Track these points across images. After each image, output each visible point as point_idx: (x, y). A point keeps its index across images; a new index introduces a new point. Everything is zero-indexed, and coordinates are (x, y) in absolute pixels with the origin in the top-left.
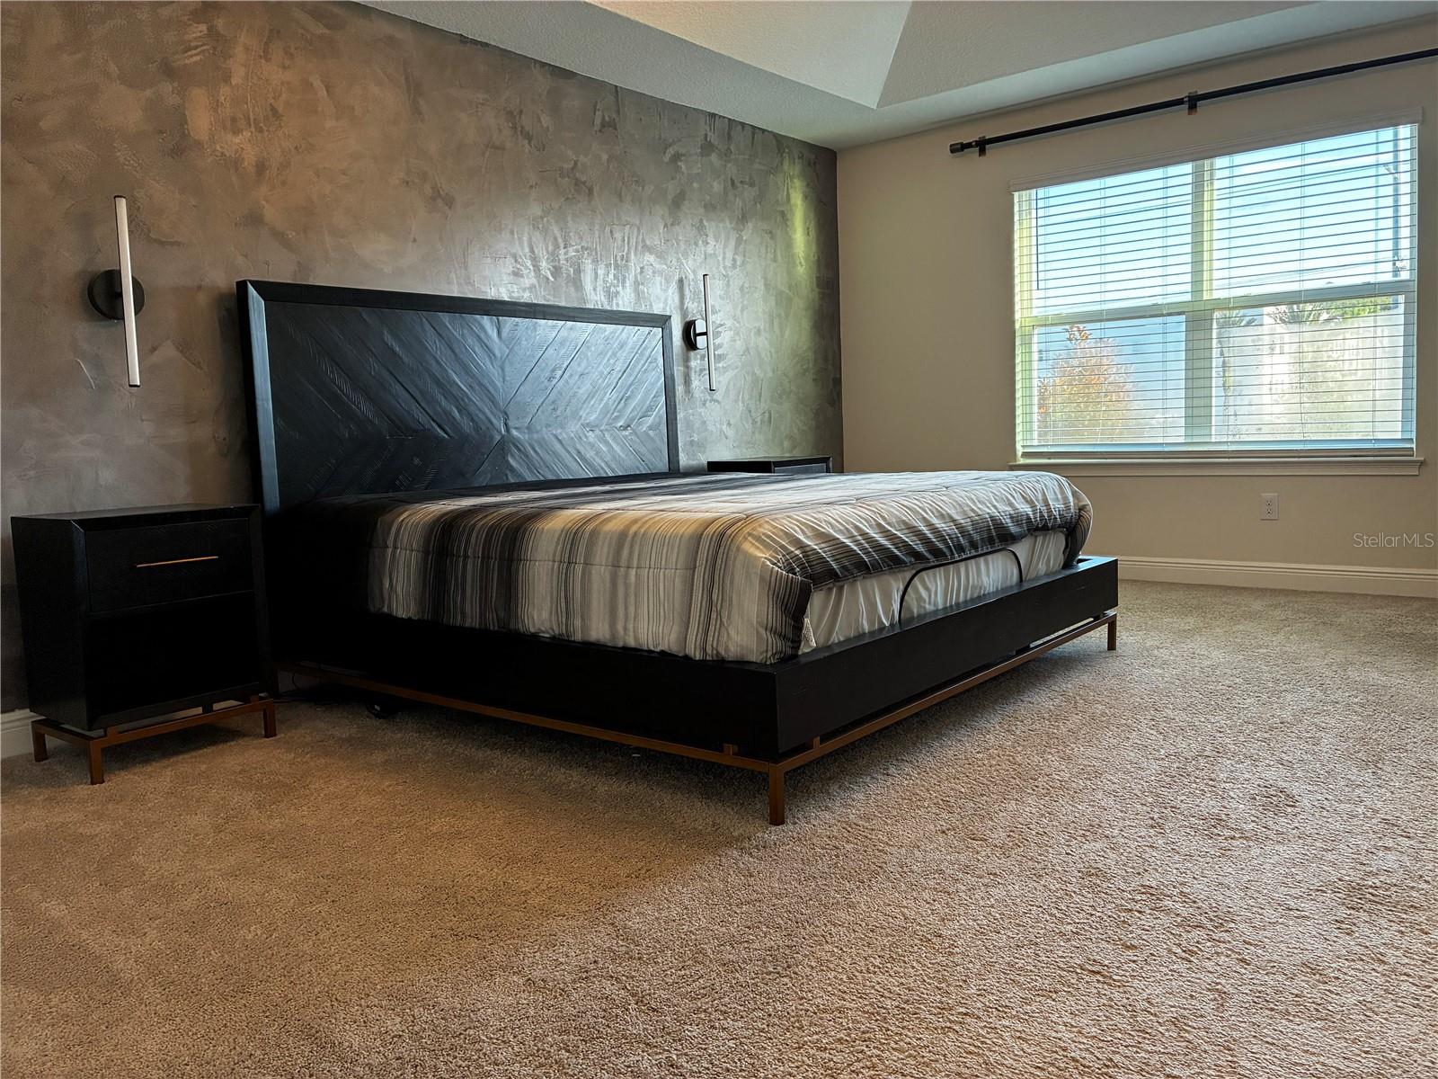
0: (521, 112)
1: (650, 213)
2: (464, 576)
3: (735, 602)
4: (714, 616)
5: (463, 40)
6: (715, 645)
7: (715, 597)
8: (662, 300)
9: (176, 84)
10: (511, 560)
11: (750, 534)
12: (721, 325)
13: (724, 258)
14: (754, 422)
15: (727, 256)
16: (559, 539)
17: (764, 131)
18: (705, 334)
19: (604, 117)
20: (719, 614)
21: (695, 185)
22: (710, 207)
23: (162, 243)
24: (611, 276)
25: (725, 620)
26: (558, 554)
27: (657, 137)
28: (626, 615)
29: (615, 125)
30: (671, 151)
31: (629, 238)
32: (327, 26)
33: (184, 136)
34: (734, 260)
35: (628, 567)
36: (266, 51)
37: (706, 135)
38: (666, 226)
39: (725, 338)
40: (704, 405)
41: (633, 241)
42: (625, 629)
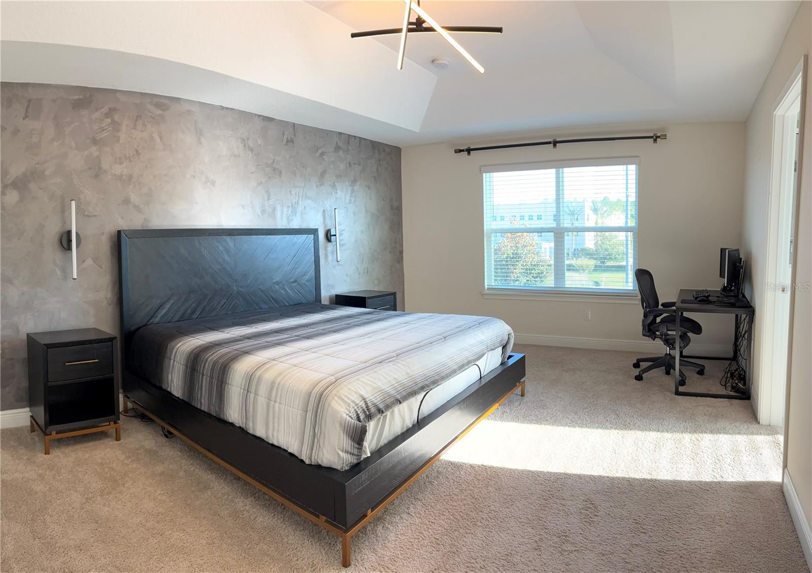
0: (248, 139)
1: (309, 181)
2: (202, 385)
3: (326, 435)
4: (316, 440)
5: (222, 108)
6: (316, 458)
7: (316, 431)
8: (314, 221)
9: (97, 147)
10: (222, 382)
11: (336, 395)
12: (343, 230)
13: (345, 200)
14: (359, 274)
15: (347, 198)
16: (243, 377)
17: (365, 139)
18: (335, 235)
19: (288, 138)
20: (318, 440)
21: (332, 166)
22: (339, 176)
23: (89, 216)
24: (290, 212)
25: (321, 445)
26: (243, 385)
27: (313, 145)
28: (273, 426)
29: (293, 141)
30: (320, 151)
31: (299, 194)
32: (162, 110)
33: (100, 168)
34: (350, 200)
35: (275, 402)
36: (135, 126)
37: (337, 143)
38: (317, 186)
39: (346, 236)
40: (334, 267)
41: (301, 194)
42: (273, 435)
